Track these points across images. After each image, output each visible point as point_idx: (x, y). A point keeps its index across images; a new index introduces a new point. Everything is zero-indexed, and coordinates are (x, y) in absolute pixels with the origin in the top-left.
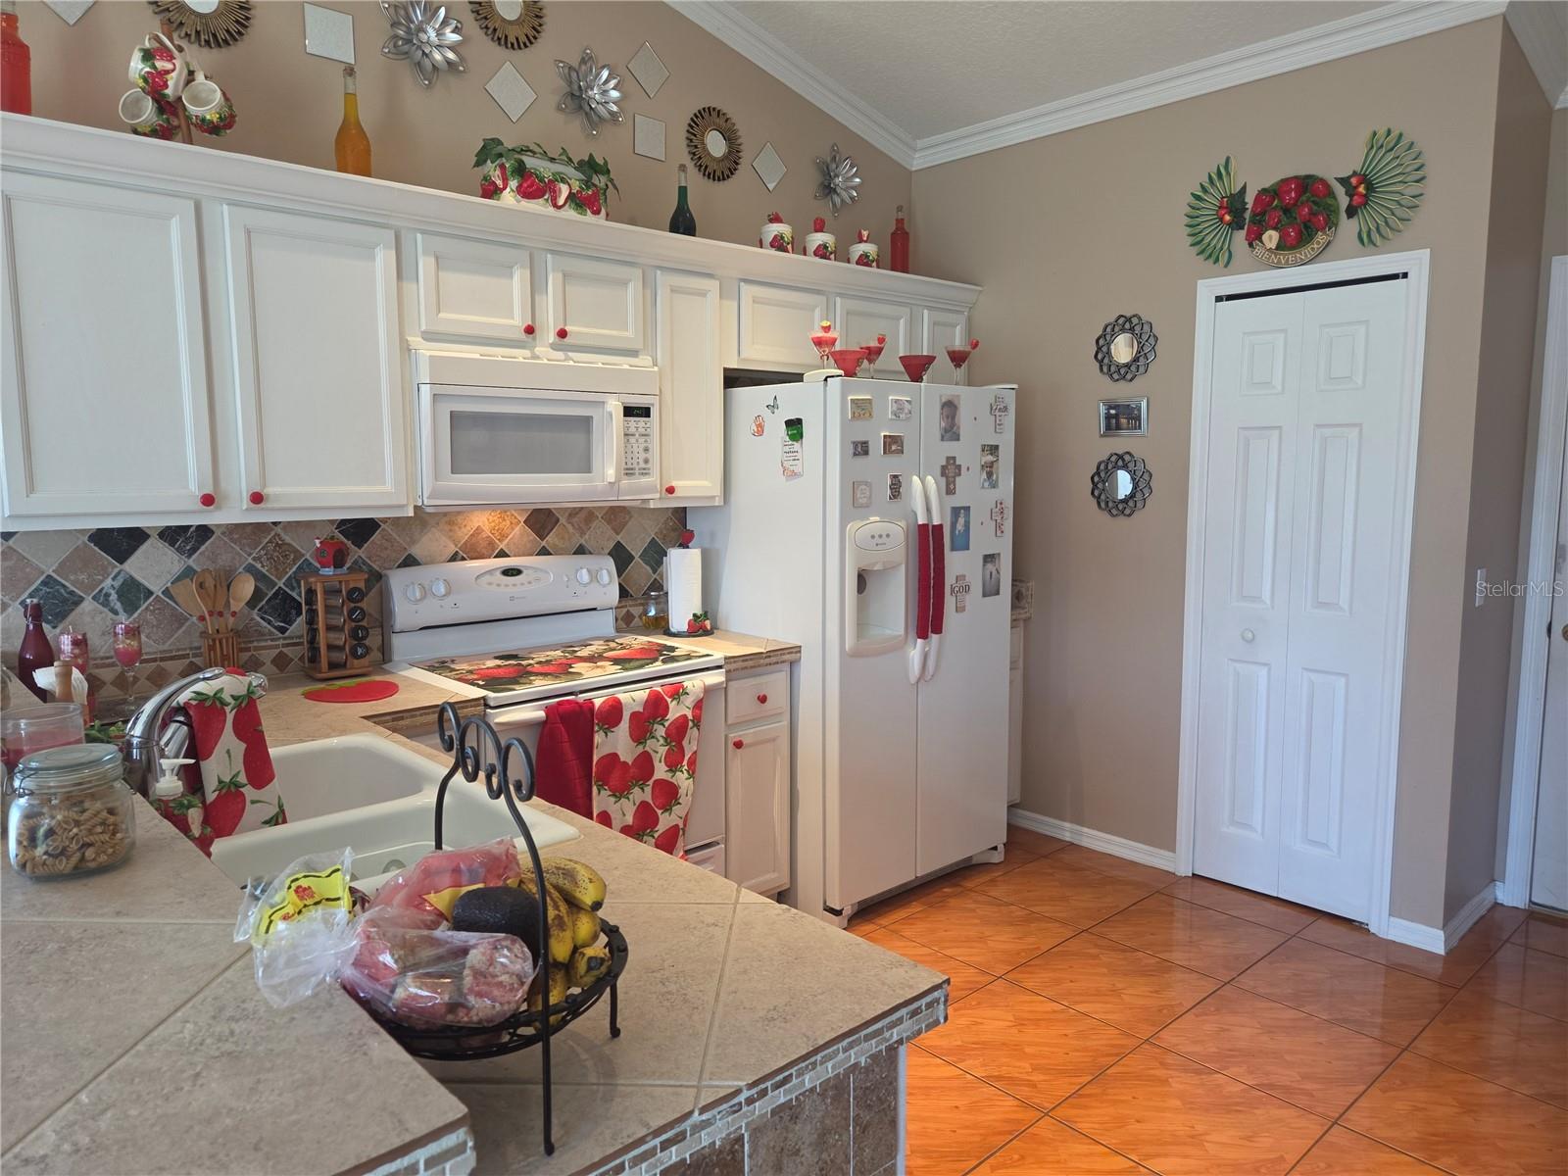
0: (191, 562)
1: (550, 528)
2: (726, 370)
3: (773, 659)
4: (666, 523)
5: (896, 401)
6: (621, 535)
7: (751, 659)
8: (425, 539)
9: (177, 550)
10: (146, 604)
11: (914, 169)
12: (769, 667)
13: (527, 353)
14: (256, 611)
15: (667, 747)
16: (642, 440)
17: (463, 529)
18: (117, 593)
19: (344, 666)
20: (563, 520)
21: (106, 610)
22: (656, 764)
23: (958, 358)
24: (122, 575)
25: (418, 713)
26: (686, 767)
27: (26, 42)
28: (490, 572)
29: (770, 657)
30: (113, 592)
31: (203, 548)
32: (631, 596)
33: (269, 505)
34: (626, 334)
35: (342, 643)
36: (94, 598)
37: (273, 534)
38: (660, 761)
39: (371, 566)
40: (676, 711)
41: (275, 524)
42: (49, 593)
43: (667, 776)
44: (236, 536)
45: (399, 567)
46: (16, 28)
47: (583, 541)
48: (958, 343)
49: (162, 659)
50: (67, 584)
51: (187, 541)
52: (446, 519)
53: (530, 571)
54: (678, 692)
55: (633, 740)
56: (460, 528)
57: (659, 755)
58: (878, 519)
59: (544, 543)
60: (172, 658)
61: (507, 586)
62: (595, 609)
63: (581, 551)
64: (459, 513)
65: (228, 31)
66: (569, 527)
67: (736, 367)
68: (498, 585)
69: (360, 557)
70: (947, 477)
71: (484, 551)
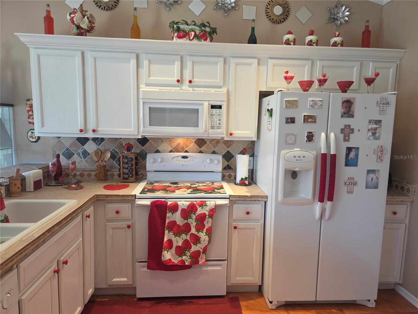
0: (99, 147)
1: (203, 144)
2: (260, 92)
3: (253, 199)
4: (247, 145)
5: (312, 101)
6: (229, 148)
7: (242, 198)
8: (162, 145)
9: (96, 143)
10: (88, 156)
11: (384, 4)
12: (251, 202)
13: (179, 88)
14: (115, 161)
15: (196, 223)
16: (218, 117)
17: (174, 143)
18: (82, 153)
19: (127, 179)
20: (208, 142)
21: (79, 157)
22: (192, 228)
23: (369, 82)
24: (83, 149)
25: (113, 196)
26: (205, 231)
27: (53, 17)
28: (178, 157)
29: (252, 198)
30: (81, 153)
31: (102, 144)
32: (232, 169)
33: (98, 133)
34: (216, 81)
35: (127, 173)
36: (77, 154)
37: (120, 141)
38: (193, 227)
39: (146, 152)
40: (200, 211)
41: (120, 138)
42: (67, 152)
43: (196, 233)
44: (110, 141)
45: (154, 153)
46: (50, 14)
47: (215, 150)
48: (370, 74)
49: (90, 171)
50: (71, 150)
51: (98, 141)
52: (169, 140)
53: (191, 158)
54: (202, 204)
55: (182, 218)
56: (173, 143)
57: (193, 225)
58: (299, 149)
59: (201, 149)
60: (93, 171)
61: (182, 161)
62: (214, 172)
63: (214, 153)
64: (173, 138)
65: (112, 5)
66: (210, 145)
67: (265, 90)
68: (179, 161)
69: (143, 149)
70: (344, 134)
71: (181, 150)
